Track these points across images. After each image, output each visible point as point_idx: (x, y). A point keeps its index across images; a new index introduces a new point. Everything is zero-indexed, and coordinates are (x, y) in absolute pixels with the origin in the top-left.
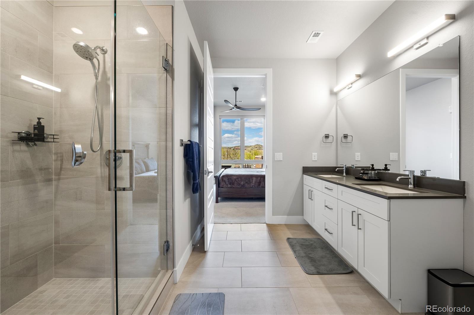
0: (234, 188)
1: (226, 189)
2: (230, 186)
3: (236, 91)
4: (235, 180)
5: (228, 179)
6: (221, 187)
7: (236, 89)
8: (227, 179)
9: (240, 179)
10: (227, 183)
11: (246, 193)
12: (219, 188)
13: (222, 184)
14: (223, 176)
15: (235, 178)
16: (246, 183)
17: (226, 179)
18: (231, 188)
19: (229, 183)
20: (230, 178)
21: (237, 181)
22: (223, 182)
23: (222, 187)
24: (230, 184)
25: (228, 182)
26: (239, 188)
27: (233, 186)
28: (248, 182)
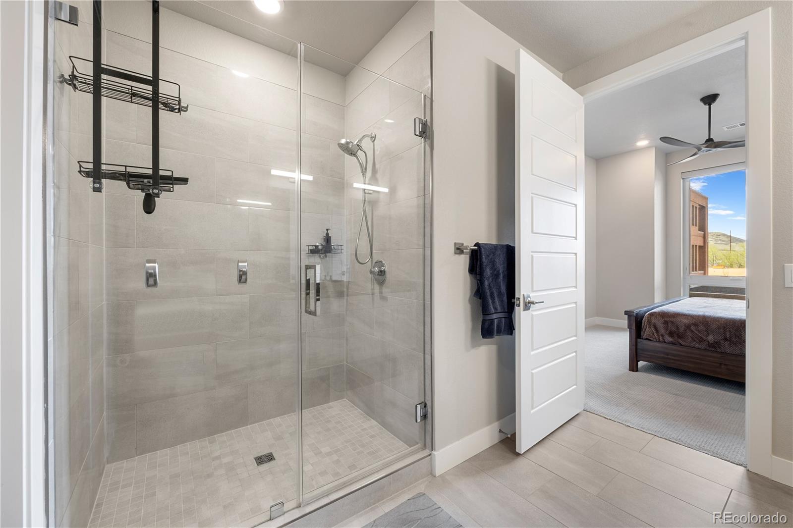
0: (682, 345)
1: (658, 344)
2: (670, 339)
3: (710, 105)
4: (688, 327)
5: (666, 323)
6: (645, 337)
7: (710, 100)
8: (662, 321)
9: (701, 328)
10: (662, 331)
11: (723, 366)
12: (639, 340)
13: (647, 332)
14: (652, 314)
15: (686, 321)
16: (726, 339)
17: (660, 323)
18: (672, 343)
19: (667, 333)
20: (672, 322)
21: (692, 331)
22: (650, 327)
23: (647, 339)
24: (671, 334)
25: (666, 329)
26: (698, 349)
27: (681, 342)
28: (734, 339)
